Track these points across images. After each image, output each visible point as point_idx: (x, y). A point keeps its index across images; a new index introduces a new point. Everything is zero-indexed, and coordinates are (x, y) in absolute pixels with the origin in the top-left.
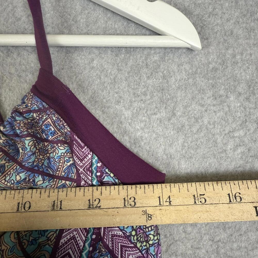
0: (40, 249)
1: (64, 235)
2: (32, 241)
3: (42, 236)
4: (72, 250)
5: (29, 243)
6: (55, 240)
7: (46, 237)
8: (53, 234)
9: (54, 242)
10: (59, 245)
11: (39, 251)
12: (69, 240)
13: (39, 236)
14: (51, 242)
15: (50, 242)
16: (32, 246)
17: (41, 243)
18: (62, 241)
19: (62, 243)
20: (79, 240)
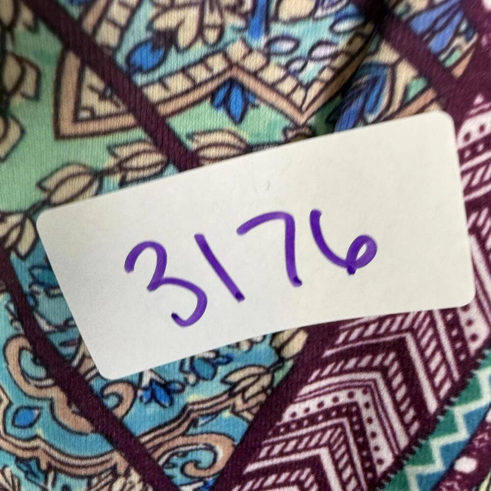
0: (188, 429)
1: (306, 390)
2: (154, 386)
3: (199, 378)
4: (332, 453)
5: (140, 393)
6: (262, 398)
7: (224, 381)
8: (259, 376)
9: (256, 405)
10: (280, 418)
11: (183, 434)
12: (327, 414)
13: (186, 379)
14: (245, 401)
15: (238, 401)
16: (153, 408)
17: (196, 407)
18: (297, 409)
19: (294, 415)
20: (374, 435)
